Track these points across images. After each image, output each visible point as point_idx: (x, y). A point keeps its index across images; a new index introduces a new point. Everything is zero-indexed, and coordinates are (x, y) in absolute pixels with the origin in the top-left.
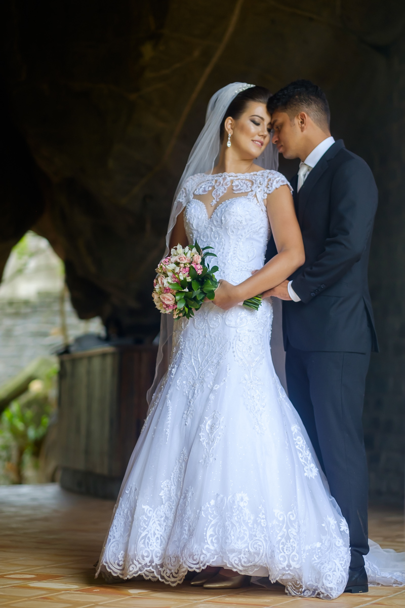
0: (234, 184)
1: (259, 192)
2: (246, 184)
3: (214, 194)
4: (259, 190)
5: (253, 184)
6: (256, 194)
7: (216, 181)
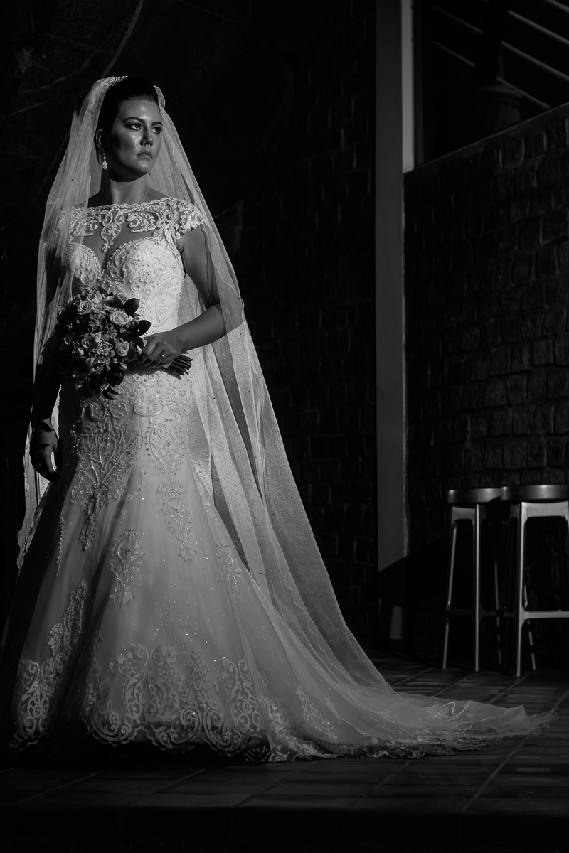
0: (129, 220)
1: (168, 229)
2: (147, 219)
3: (104, 235)
4: (168, 227)
5: (156, 218)
6: (164, 233)
7: (103, 217)
